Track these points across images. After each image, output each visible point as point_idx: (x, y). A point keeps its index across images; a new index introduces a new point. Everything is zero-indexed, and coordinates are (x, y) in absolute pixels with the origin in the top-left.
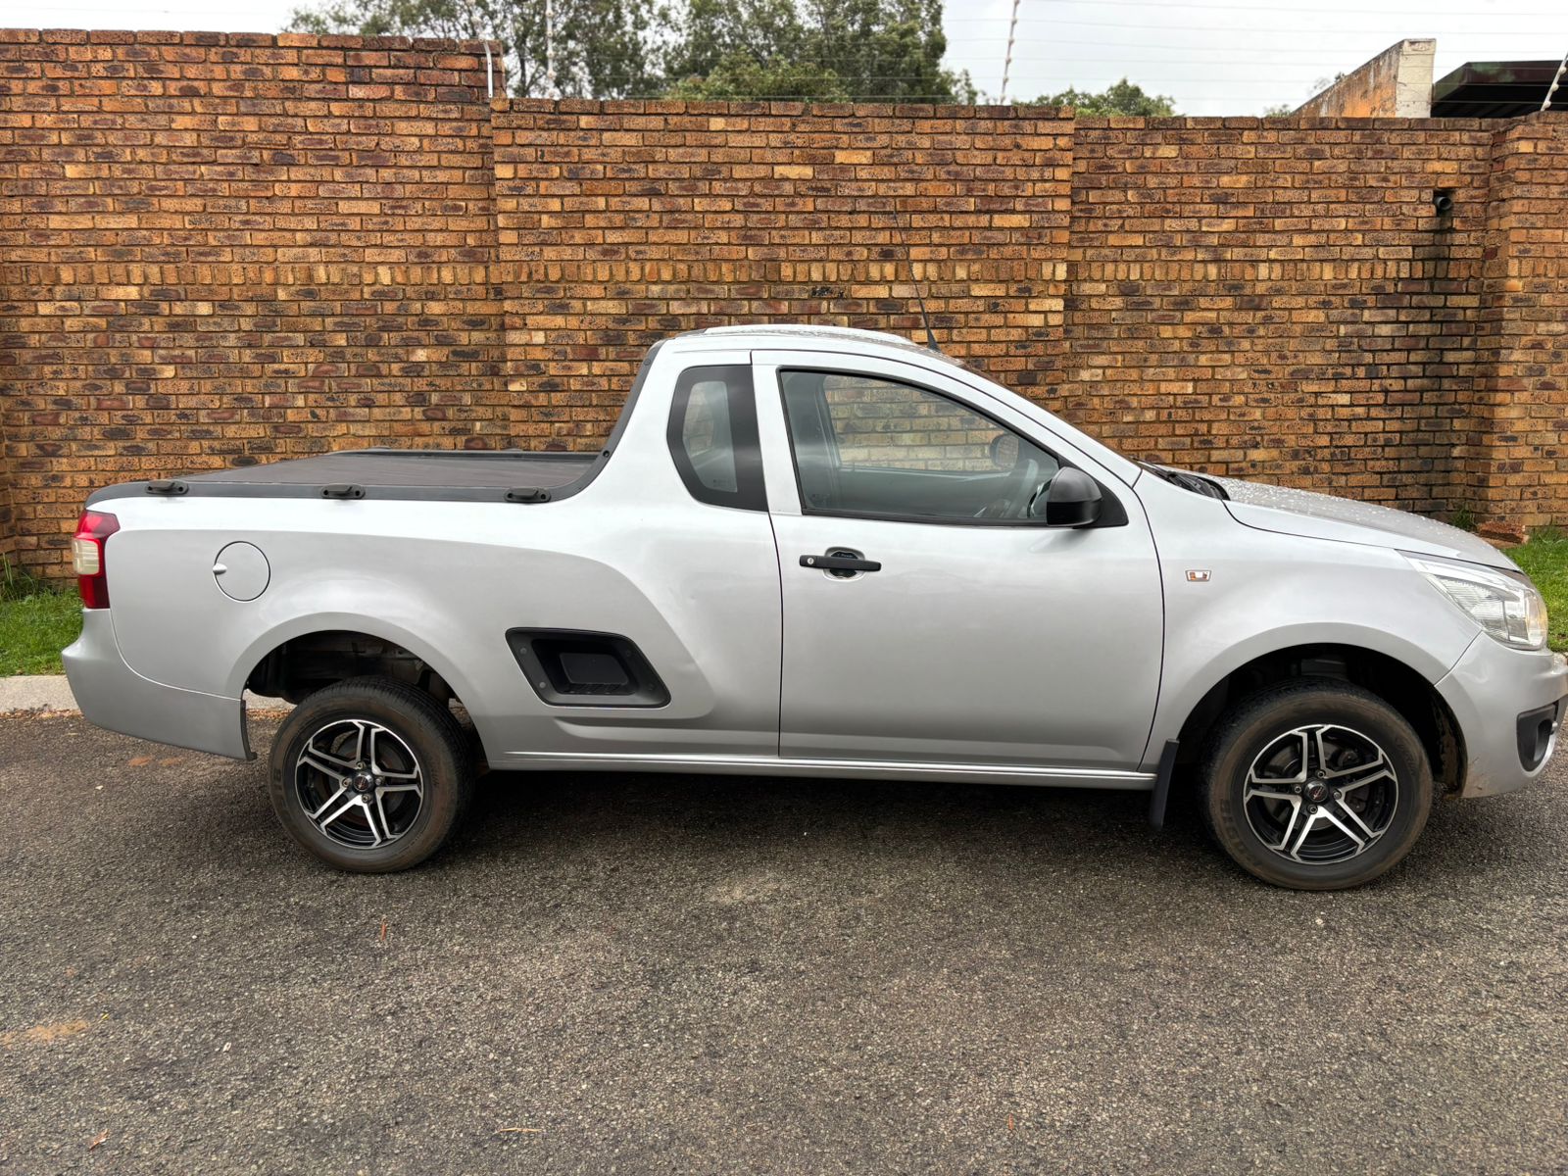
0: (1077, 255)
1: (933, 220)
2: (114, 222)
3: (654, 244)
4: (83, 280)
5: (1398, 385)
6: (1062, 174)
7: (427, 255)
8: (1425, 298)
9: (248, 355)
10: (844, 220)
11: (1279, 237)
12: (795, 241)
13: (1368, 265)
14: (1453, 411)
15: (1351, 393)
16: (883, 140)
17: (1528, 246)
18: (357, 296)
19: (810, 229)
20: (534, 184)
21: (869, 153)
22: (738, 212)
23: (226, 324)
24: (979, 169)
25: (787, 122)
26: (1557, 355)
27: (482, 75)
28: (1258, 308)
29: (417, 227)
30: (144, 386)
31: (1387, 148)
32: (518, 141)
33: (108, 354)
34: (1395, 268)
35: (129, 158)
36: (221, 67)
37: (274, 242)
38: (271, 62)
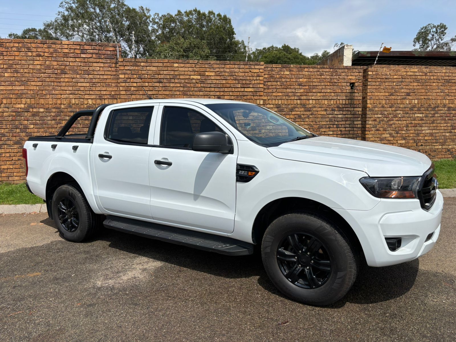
0: (266, 98)
1: (230, 89)
2: (18, 88)
3: (160, 94)
4: (9, 103)
5: (343, 129)
6: (261, 78)
7: (101, 97)
8: (349, 108)
9: (53, 122)
10: (208, 89)
11: (314, 93)
12: (196, 94)
13: (335, 100)
14: (357, 136)
15: (333, 131)
16: (217, 70)
17: (372, 96)
18: (83, 107)
19: (200, 91)
20: (129, 79)
21: (214, 73)
22: (181, 87)
23: (48, 114)
24: (241, 77)
25: (194, 65)
26: (380, 122)
27: (116, 52)
28: (309, 111)
29: (99, 90)
30: (25, 130)
31: (339, 73)
32: (126, 69)
33: (15, 122)
34: (342, 102)
35: (22, 72)
36: (47, 49)
37: (61, 93)
38: (61, 48)
